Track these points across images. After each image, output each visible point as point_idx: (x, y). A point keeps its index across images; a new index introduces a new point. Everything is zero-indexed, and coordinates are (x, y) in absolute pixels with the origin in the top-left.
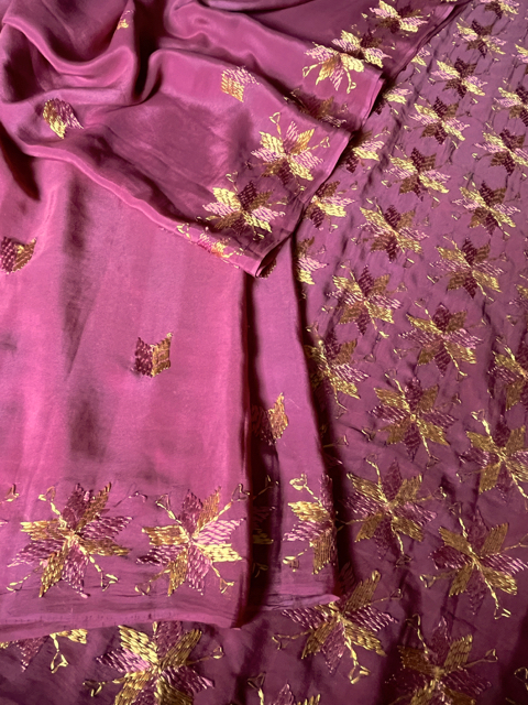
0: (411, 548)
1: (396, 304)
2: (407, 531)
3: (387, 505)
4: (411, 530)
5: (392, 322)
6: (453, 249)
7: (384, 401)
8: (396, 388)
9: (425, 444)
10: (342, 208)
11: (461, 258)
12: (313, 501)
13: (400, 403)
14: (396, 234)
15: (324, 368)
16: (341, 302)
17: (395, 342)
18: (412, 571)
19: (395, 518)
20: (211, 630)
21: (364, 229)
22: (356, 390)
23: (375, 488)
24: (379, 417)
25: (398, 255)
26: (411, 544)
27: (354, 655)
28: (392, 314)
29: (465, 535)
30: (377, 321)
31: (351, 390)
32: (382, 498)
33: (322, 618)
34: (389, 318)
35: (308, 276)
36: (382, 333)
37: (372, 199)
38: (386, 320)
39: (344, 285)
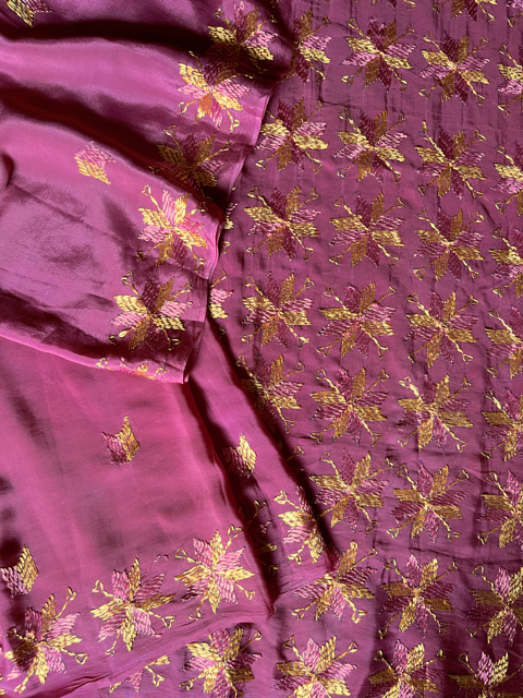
0: (375, 514)
1: (308, 303)
2: (369, 503)
3: (349, 489)
4: (372, 501)
5: (308, 323)
6: (346, 215)
7: (322, 402)
8: (329, 387)
9: (366, 426)
10: (228, 217)
11: (357, 222)
13: (336, 399)
14: (288, 224)
15: (263, 394)
16: (257, 323)
17: (316, 343)
18: (381, 530)
19: (358, 497)
20: (248, 626)
21: (256, 233)
22: (295, 401)
23: (335, 480)
26: (374, 511)
27: (352, 605)
28: (307, 314)
29: (415, 487)
30: (295, 327)
31: (291, 403)
32: (343, 485)
33: (323, 588)
34: (305, 322)
35: (220, 309)
36: (302, 339)
37: (253, 191)
38: (302, 324)
39: (254, 304)
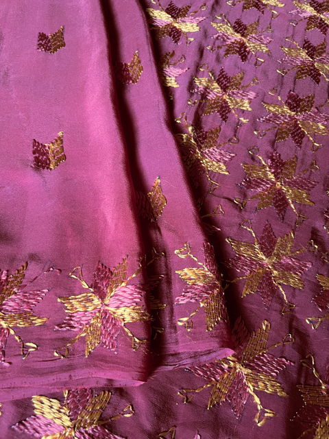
0: (294, 296)
1: (252, 95)
2: (288, 281)
3: (266, 260)
4: (291, 280)
5: (250, 109)
6: (295, 48)
7: (250, 175)
8: (260, 163)
9: (292, 206)
10: (195, 24)
11: (304, 54)
12: (198, 267)
13: (266, 175)
14: (245, 40)
15: (195, 152)
16: (204, 96)
17: (254, 125)
18: (298, 316)
19: (275, 272)
21: (217, 38)
22: (224, 168)
23: (253, 248)
24: (248, 188)
25: (249, 56)
26: (292, 291)
27: (257, 400)
28: (250, 103)
30: (237, 110)
31: (222, 169)
32: (261, 256)
33: (222, 370)
34: (246, 106)
35: (173, 81)
36: (242, 119)
37: (221, 15)
38: (244, 108)
39: (204, 84)
